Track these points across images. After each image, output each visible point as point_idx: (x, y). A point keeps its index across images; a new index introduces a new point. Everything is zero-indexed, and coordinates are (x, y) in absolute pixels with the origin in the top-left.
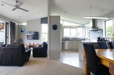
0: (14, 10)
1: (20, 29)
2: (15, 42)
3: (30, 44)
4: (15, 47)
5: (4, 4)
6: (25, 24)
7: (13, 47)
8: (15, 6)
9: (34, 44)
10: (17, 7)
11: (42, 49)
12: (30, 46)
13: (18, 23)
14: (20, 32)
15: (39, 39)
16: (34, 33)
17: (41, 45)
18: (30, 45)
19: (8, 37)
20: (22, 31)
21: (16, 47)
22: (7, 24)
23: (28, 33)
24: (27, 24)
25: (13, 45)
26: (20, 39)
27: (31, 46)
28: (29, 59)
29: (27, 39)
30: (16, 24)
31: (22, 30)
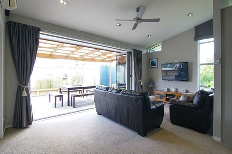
0: (135, 27)
1: (150, 61)
2: (142, 84)
3: (169, 90)
4: (133, 95)
5: (121, 23)
6: (158, 49)
7: (130, 95)
8: (134, 19)
9: (177, 91)
10: (139, 20)
11: (196, 108)
12: (167, 95)
13: (147, 49)
14: (151, 67)
15: (191, 81)
16: (180, 66)
17: (193, 98)
18: (168, 93)
19: (131, 76)
20: (153, 64)
21: (134, 97)
22: (130, 53)
23: (169, 66)
24: (162, 48)
25: (130, 92)
26: (150, 80)
27: (170, 95)
28: (162, 126)
29: (163, 79)
30: (143, 53)
31: (152, 62)
